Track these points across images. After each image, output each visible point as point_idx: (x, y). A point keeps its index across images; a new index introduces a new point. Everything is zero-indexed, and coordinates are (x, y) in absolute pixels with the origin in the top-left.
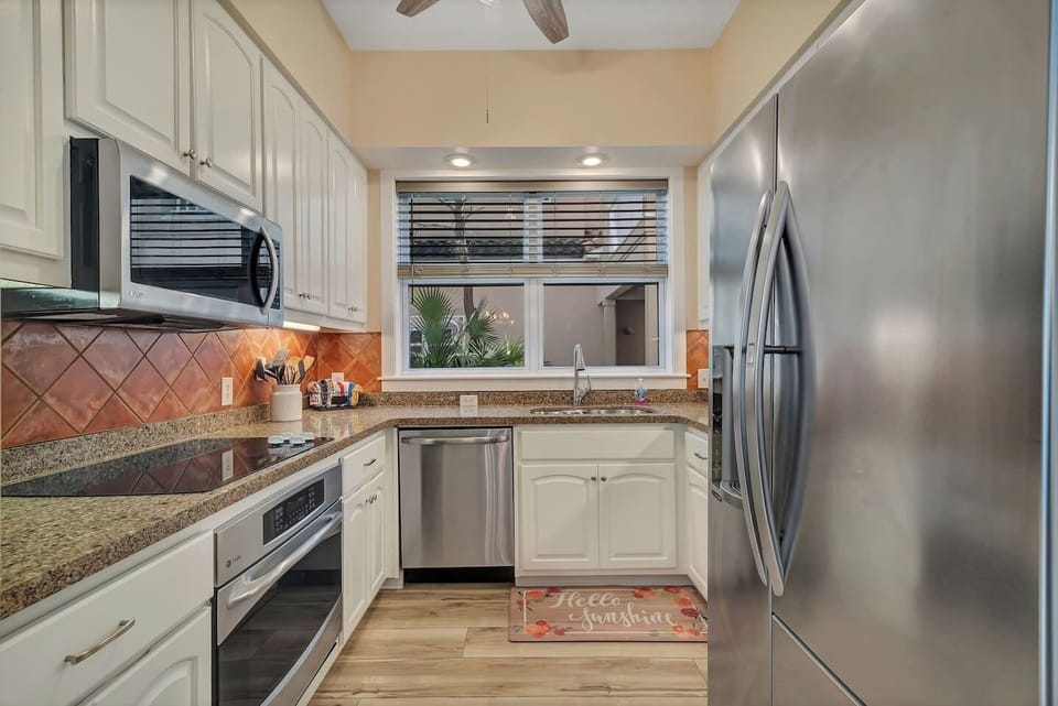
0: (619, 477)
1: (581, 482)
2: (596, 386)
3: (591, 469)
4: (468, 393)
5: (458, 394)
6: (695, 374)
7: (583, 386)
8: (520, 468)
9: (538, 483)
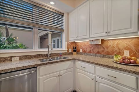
0: (64, 74)
1: (56, 78)
2: (52, 52)
3: (58, 74)
4: (15, 57)
5: (11, 57)
6: (68, 50)
7: (50, 53)
8: (39, 79)
9: (45, 81)
